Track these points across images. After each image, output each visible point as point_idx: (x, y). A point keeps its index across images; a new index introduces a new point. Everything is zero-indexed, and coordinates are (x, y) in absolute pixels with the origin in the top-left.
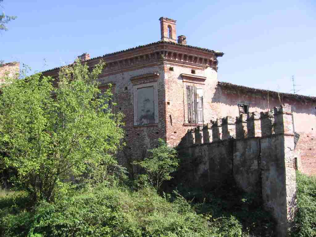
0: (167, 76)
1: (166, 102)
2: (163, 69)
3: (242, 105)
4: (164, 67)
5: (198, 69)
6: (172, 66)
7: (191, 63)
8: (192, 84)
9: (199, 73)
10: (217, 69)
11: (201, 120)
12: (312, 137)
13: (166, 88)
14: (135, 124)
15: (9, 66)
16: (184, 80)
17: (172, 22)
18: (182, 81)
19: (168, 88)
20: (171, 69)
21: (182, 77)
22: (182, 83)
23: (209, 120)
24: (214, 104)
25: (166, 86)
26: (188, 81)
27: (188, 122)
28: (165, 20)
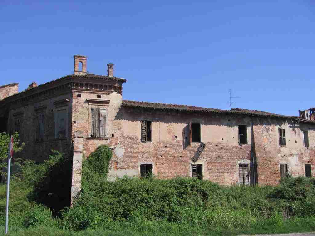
0: (74, 101)
1: (72, 121)
2: (72, 96)
3: (144, 121)
4: (73, 95)
5: (104, 94)
6: (80, 94)
7: (96, 90)
8: (96, 107)
9: (104, 97)
10: (122, 93)
11: (103, 133)
12: (222, 146)
13: (73, 111)
14: (55, 137)
15: (9, 87)
16: (90, 104)
17: (83, 59)
18: (88, 104)
19: (75, 111)
20: (79, 96)
21: (88, 101)
22: (88, 106)
23: (111, 134)
24: (117, 121)
25: (73, 109)
26: (94, 104)
27: (91, 136)
28: (77, 58)
